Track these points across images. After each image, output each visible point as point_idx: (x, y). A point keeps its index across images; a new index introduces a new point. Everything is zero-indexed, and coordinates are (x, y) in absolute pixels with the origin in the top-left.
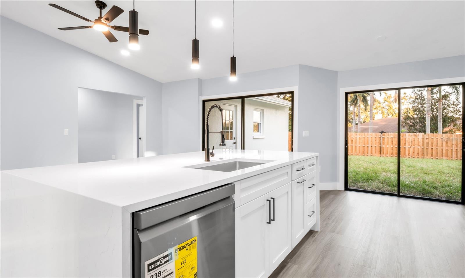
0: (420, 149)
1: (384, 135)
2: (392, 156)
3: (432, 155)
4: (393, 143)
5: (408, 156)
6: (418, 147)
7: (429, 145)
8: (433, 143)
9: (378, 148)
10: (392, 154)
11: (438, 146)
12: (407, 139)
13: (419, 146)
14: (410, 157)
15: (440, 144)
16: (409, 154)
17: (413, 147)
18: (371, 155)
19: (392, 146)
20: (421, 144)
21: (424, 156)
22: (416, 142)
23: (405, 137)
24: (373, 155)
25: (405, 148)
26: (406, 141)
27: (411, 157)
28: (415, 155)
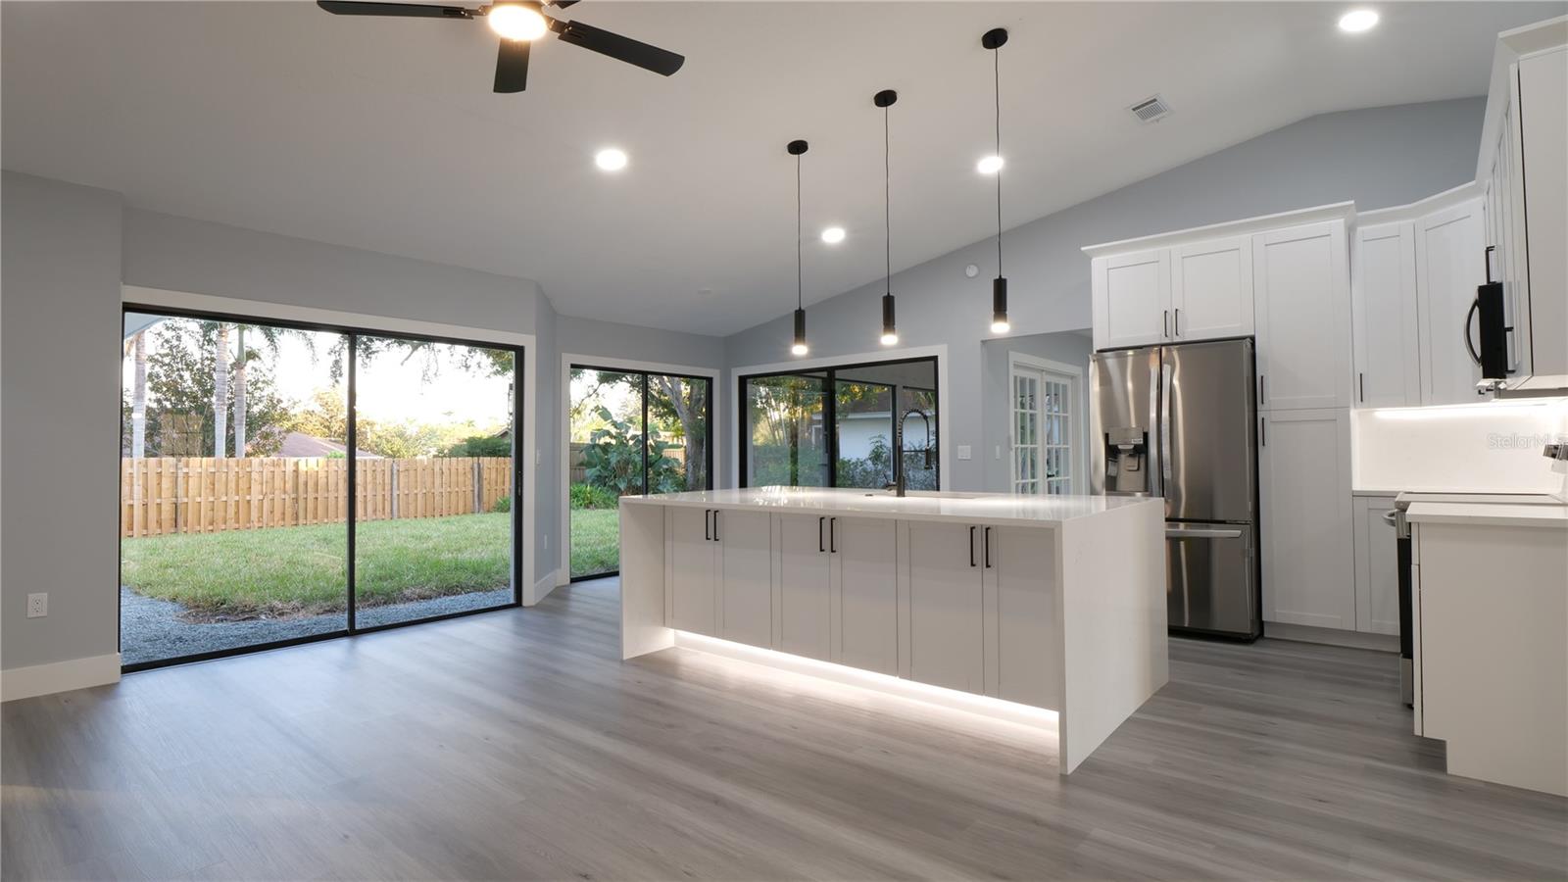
0: (288, 502)
1: (187, 466)
2: (212, 531)
3: (315, 517)
4: (214, 489)
5: (257, 525)
6: (283, 496)
7: (309, 489)
8: (316, 484)
9: (168, 508)
10: (211, 524)
11: (328, 491)
12: (255, 476)
13: (285, 492)
14: (262, 527)
15: (332, 487)
16: (259, 518)
17: (271, 496)
18: (145, 532)
19: (211, 499)
20: (289, 485)
21: (297, 519)
22: (278, 483)
23: (248, 469)
24: (150, 532)
25: (249, 502)
26: (253, 481)
27: (265, 526)
28: (276, 519)
